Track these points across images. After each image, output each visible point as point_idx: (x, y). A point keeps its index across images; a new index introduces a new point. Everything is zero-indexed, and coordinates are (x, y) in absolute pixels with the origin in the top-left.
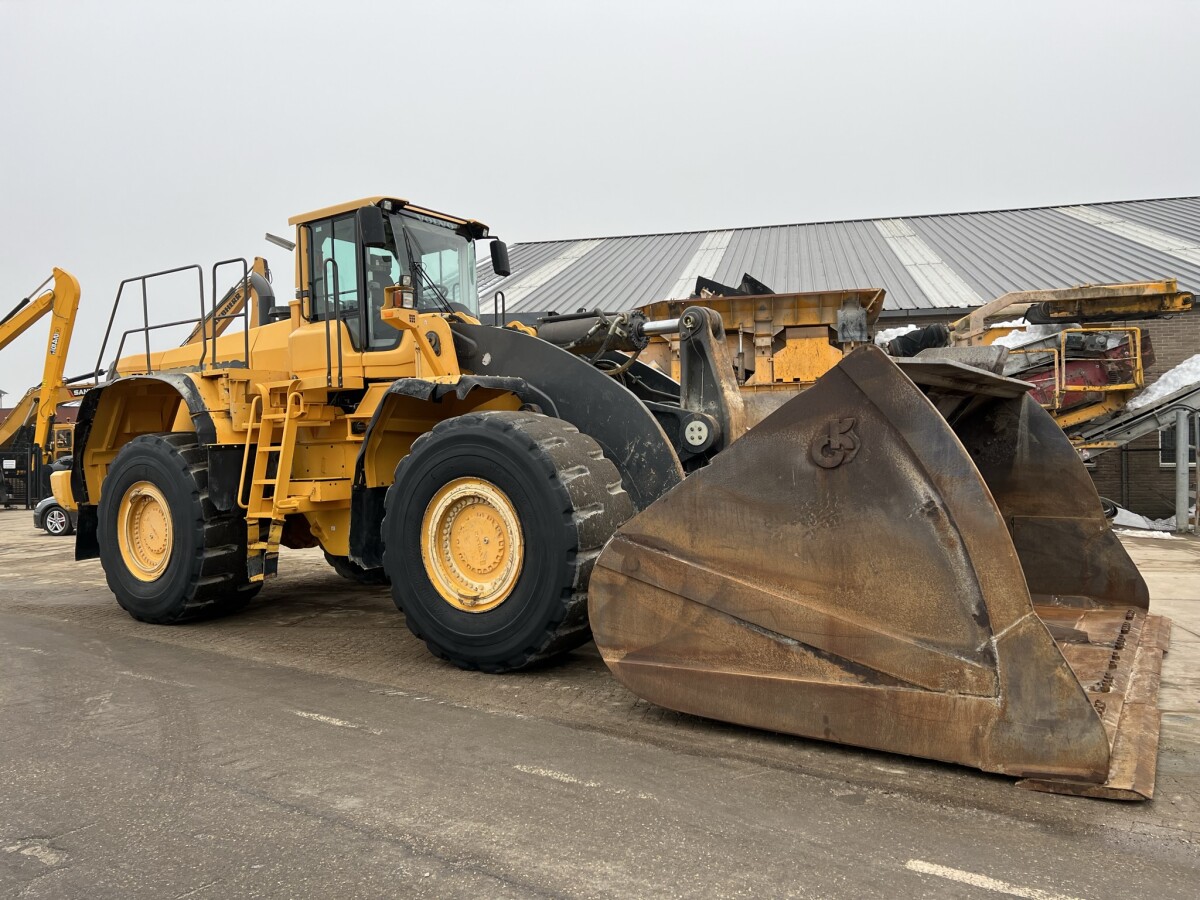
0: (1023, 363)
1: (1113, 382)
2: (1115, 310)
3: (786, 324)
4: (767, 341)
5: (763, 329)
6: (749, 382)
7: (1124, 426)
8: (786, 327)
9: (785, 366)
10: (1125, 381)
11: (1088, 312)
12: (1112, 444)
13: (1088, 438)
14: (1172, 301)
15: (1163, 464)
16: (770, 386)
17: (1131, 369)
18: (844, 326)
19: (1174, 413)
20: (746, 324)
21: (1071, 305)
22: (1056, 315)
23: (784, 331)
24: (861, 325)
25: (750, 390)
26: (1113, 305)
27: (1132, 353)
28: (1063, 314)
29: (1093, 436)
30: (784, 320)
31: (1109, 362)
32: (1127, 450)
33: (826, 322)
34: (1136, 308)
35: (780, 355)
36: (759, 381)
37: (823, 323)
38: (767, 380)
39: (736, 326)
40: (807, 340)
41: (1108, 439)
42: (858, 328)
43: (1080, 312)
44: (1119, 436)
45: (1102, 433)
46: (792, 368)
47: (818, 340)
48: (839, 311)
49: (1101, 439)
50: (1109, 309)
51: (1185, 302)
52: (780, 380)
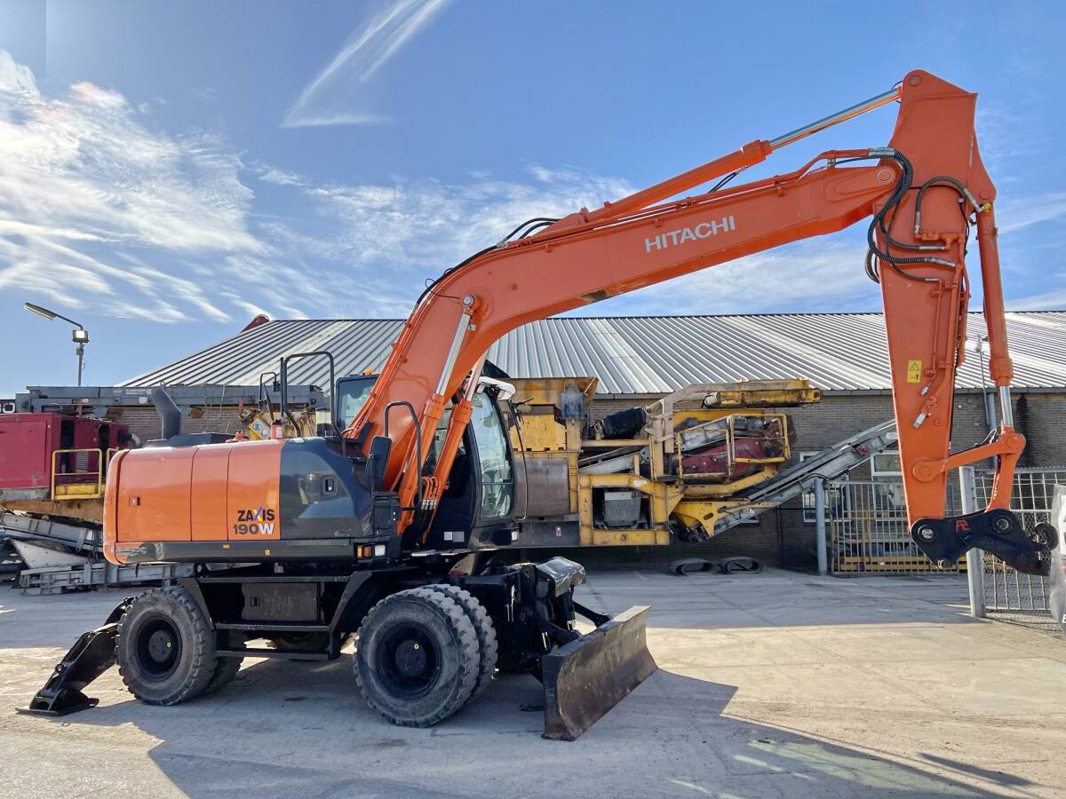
0: (702, 438)
1: (768, 456)
2: (767, 400)
7: (778, 491)
10: (776, 456)
11: (748, 400)
12: (770, 505)
13: (752, 500)
14: (807, 394)
15: (806, 521)
17: (782, 446)
18: (566, 405)
19: (812, 480)
21: (737, 394)
22: (725, 402)
24: (579, 406)
26: (766, 396)
27: (781, 434)
28: (731, 402)
29: (756, 498)
31: (765, 440)
32: (780, 509)
33: (551, 403)
34: (782, 399)
37: (549, 403)
40: (538, 417)
41: (767, 501)
42: (577, 408)
43: (743, 401)
44: (775, 498)
45: (762, 495)
46: (526, 441)
47: (545, 417)
48: (562, 394)
49: (762, 501)
50: (763, 399)
51: (816, 395)
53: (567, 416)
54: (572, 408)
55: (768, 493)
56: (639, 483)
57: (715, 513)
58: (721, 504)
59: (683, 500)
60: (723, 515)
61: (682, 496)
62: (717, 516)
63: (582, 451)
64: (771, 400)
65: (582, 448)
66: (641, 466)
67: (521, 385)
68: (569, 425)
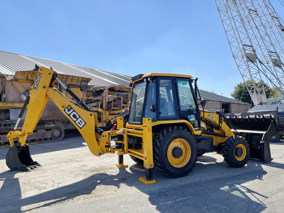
2: (124, 90)
8: (69, 84)
11: (121, 90)
18: (83, 86)
21: (118, 88)
22: (116, 90)
23: (68, 85)
26: (124, 89)
27: (129, 99)
28: (117, 90)
30: (69, 82)
33: (78, 84)
34: (127, 90)
37: (77, 85)
40: (75, 88)
43: (120, 90)
47: (78, 89)
48: (82, 82)
53: (84, 89)
54: (85, 87)
55: (123, 113)
56: (100, 110)
57: (114, 118)
58: (115, 116)
59: (109, 115)
60: (115, 118)
61: (109, 114)
62: (114, 119)
63: (87, 100)
64: (125, 90)
65: (87, 99)
66: (100, 105)
67: (70, 78)
68: (84, 92)
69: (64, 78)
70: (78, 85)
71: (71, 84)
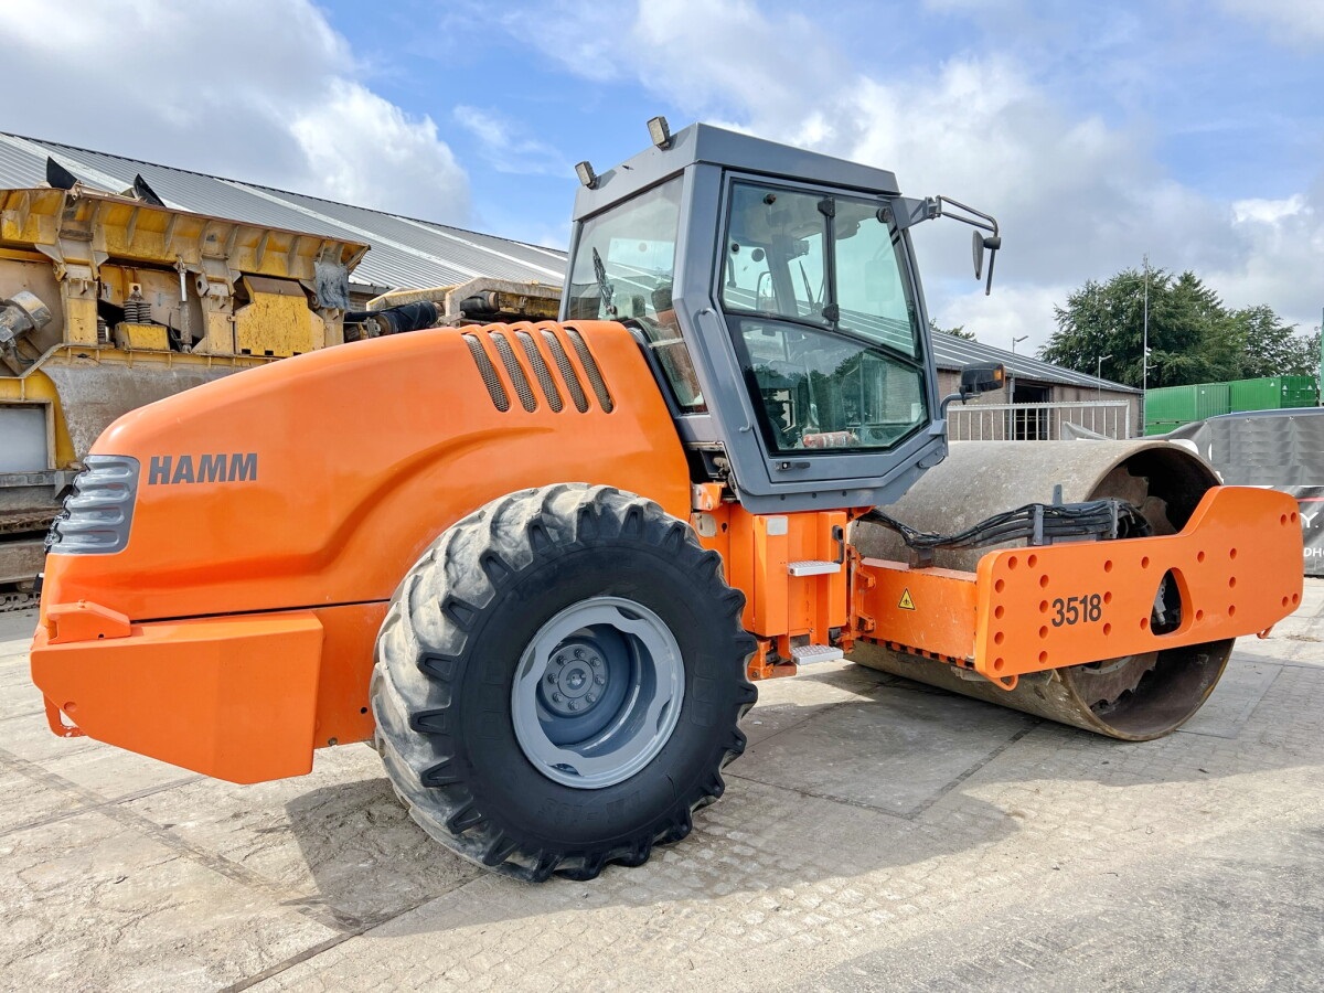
3: (243, 269)
4: (222, 290)
5: (212, 270)
6: (199, 347)
8: (243, 273)
9: (254, 330)
11: (528, 312)
16: (229, 358)
18: (324, 285)
20: (188, 259)
21: (515, 300)
22: (503, 309)
24: (342, 288)
25: (200, 361)
26: (545, 307)
28: (510, 310)
30: (242, 262)
33: (294, 276)
35: (244, 312)
36: (214, 350)
37: (291, 276)
38: (228, 351)
39: (171, 258)
40: (281, 297)
42: (339, 291)
43: (522, 310)
46: (264, 337)
47: (294, 300)
48: (316, 264)
50: (541, 311)
52: (247, 352)
53: (327, 302)
54: (331, 289)
67: (250, 237)
68: (329, 319)
69: (212, 238)
70: (297, 280)
71: (254, 271)
